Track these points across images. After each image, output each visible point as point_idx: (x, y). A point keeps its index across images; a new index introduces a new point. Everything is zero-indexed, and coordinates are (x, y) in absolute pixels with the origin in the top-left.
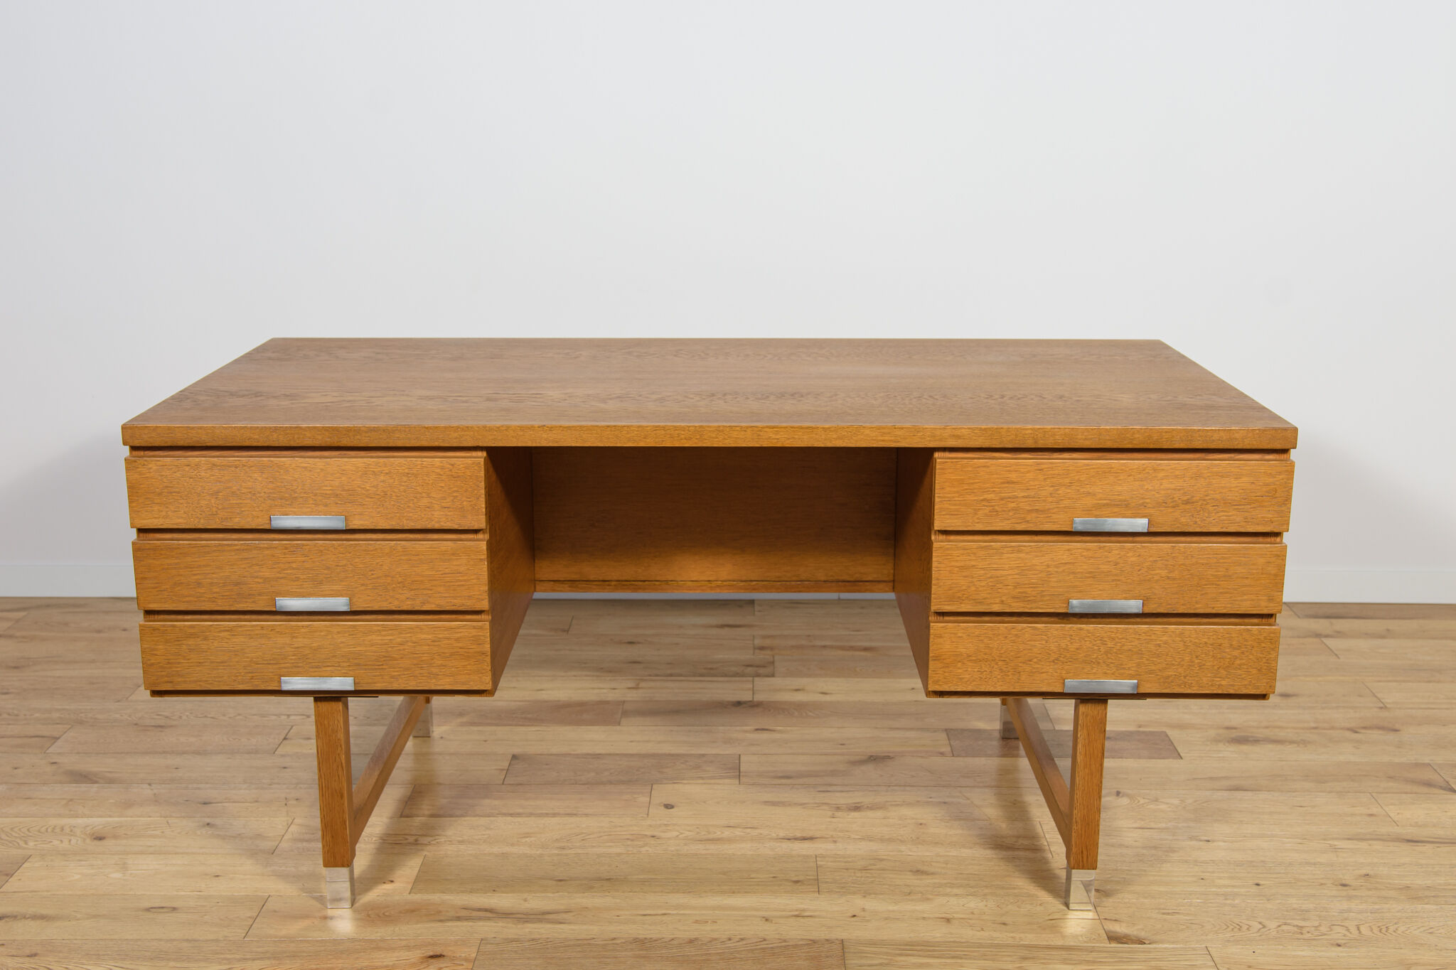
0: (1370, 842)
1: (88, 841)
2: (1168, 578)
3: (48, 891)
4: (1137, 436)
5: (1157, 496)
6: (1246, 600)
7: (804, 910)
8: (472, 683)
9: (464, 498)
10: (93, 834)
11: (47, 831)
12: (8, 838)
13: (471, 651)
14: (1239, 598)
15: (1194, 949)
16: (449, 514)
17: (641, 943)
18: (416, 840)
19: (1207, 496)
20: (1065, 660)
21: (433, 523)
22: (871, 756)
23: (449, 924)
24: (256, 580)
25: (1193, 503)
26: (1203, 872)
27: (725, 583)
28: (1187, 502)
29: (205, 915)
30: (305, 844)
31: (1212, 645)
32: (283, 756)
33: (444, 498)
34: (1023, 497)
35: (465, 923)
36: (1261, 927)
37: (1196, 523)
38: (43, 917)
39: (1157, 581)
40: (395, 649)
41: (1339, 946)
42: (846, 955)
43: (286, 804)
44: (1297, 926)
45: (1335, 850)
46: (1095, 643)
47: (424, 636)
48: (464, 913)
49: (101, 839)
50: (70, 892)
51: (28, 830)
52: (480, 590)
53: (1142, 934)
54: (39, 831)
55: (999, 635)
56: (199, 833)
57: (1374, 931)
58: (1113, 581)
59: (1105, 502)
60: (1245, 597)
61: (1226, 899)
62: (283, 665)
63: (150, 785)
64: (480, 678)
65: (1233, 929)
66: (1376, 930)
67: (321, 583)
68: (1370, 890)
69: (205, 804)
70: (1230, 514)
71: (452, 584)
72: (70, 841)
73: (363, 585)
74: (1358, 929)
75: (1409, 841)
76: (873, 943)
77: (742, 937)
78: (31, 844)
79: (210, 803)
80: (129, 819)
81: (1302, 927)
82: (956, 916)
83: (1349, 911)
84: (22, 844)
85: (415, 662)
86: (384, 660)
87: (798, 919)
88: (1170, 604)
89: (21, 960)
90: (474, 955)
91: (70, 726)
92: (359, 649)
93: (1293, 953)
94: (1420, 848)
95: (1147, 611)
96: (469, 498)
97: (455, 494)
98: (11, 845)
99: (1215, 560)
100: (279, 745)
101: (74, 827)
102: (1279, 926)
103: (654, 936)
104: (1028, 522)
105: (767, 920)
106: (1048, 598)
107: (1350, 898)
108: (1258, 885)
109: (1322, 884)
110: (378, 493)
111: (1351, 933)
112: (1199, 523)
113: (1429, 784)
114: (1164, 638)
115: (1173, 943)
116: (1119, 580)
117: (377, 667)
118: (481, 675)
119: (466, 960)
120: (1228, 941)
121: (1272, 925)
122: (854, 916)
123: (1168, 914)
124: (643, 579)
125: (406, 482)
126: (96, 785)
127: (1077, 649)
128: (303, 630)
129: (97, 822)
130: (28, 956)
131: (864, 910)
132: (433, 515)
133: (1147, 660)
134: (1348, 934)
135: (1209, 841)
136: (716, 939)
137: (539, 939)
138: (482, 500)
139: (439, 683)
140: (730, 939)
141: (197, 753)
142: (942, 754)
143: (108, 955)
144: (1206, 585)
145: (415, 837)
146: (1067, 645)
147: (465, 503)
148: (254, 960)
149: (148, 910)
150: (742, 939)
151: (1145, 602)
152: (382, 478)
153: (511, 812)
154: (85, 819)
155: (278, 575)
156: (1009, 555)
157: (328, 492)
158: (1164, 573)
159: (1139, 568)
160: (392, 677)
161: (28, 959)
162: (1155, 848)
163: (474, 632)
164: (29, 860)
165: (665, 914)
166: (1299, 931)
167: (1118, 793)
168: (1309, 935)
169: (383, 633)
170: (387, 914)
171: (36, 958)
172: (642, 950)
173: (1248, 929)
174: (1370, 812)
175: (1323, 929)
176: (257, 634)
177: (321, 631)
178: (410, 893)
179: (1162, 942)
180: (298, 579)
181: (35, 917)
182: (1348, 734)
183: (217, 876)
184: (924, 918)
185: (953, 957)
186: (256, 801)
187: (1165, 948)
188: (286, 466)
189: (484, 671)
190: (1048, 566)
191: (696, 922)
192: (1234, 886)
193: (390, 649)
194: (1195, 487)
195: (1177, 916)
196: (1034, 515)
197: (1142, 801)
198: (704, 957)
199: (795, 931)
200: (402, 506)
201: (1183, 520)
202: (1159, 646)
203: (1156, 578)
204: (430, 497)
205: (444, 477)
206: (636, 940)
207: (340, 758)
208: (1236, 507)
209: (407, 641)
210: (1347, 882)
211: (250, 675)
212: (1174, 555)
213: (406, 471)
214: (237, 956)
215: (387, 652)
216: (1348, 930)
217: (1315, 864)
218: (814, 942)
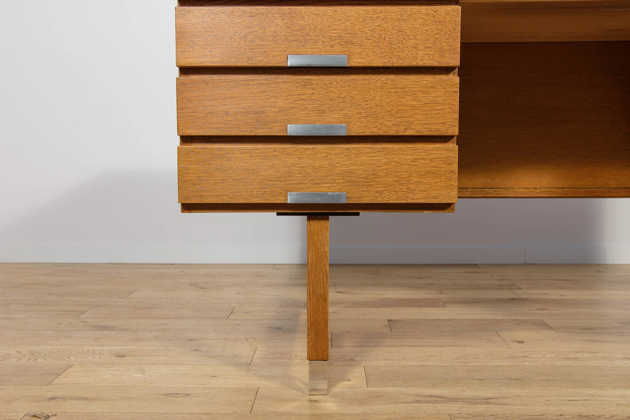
1: (113, 358)
3: (88, 384)
8: (441, 197)
9: (443, 40)
10: (116, 354)
11: (83, 352)
12: (55, 356)
13: (442, 169)
16: (431, 53)
21: (417, 61)
24: (273, 109)
27: (546, 190)
29: (213, 398)
30: (271, 360)
33: (427, 40)
40: (381, 168)
43: (247, 341)
47: (404, 157)
49: (122, 356)
50: (105, 385)
51: (70, 352)
52: (452, 118)
54: (78, 352)
56: (191, 354)
62: (290, 182)
64: (449, 193)
67: (324, 112)
69: (190, 340)
71: (430, 112)
72: (100, 357)
73: (358, 113)
78: (73, 359)
80: (139, 347)
84: (65, 358)
85: (397, 179)
86: (372, 178)
92: (351, 168)
96: (448, 40)
97: (436, 36)
98: (58, 359)
100: (229, 315)
101: (102, 351)
110: (375, 35)
117: (365, 184)
118: (449, 190)
124: (489, 186)
125: (397, 26)
126: (113, 332)
128: (308, 152)
129: (118, 348)
132: (418, 54)
138: (458, 41)
139: (415, 197)
147: (444, 44)
152: (378, 23)
154: (110, 347)
155: (291, 105)
157: (335, 35)
160: (378, 192)
163: (445, 154)
164: (73, 366)
169: (372, 155)
170: (357, 399)
176: (271, 156)
177: (323, 153)
178: (368, 387)
180: (305, 109)
181: (79, 399)
183: (214, 377)
188: (303, 13)
189: (452, 187)
193: (377, 168)
200: (393, 46)
204: (416, 39)
205: (428, 22)
207: (325, 268)
209: (391, 162)
211: (263, 190)
213: (398, 17)
215: (374, 170)
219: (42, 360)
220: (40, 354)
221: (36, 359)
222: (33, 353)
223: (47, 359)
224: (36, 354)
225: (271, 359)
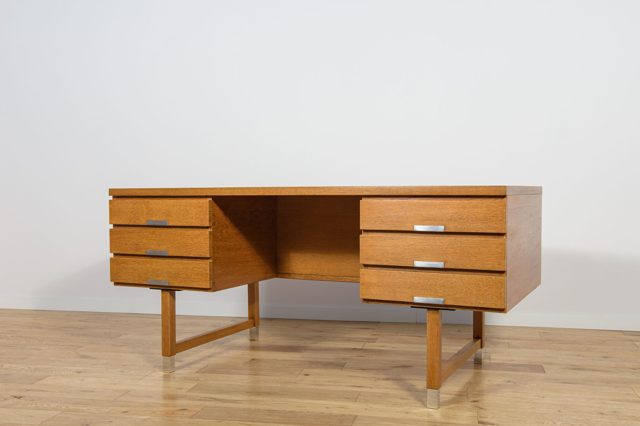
1: (74, 373)
2: (454, 252)
4: (437, 190)
5: (447, 216)
6: (488, 264)
8: (203, 285)
10: (77, 371)
11: (61, 369)
12: (46, 370)
14: (487, 263)
18: (199, 379)
19: (468, 216)
20: (413, 288)
25: (463, 219)
28: (460, 219)
31: (475, 284)
34: (393, 216)
37: (464, 228)
39: (450, 254)
40: (181, 271)
46: (425, 281)
47: (189, 266)
49: (79, 373)
51: (55, 369)
54: (58, 369)
55: (386, 275)
56: (117, 373)
58: (431, 253)
59: (426, 218)
60: (488, 263)
62: (148, 275)
64: (206, 283)
67: (160, 245)
70: (479, 224)
72: (68, 372)
76: (369, 417)
78: (53, 372)
80: (93, 368)
84: (50, 372)
88: (456, 265)
95: (446, 267)
99: (474, 245)
104: (396, 226)
106: (405, 260)
108: (559, 411)
112: (466, 228)
114: (454, 280)
116: (433, 253)
117: (175, 277)
125: (185, 209)
127: (418, 283)
133: (448, 289)
135: (543, 397)
144: (471, 256)
146: (414, 281)
151: (445, 263)
156: (389, 241)
157: (163, 212)
158: (452, 250)
159: (442, 248)
160: (179, 281)
164: (49, 377)
169: (177, 265)
174: (628, 393)
180: (153, 243)
189: (207, 281)
190: (405, 246)
193: (179, 271)
194: (464, 212)
196: (398, 223)
201: (459, 227)
202: (452, 283)
203: (449, 252)
208: (482, 221)
209: (184, 268)
211: (139, 278)
212: (457, 242)
219: (38, 373)
221: (35, 372)
222: (36, 369)
223: (41, 372)
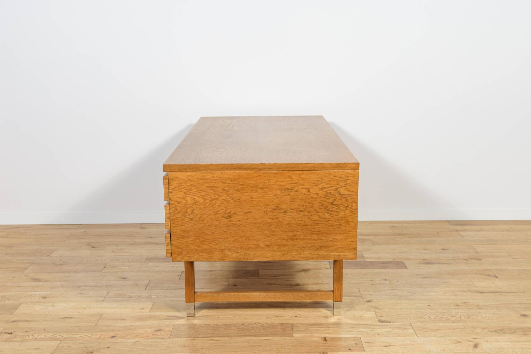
0: (467, 293)
1: (41, 299)
3: (29, 313)
7: (280, 315)
10: (42, 297)
11: (26, 296)
12: (13, 298)
15: (406, 324)
17: (226, 325)
18: (151, 297)
22: (303, 270)
23: (163, 321)
26: (411, 302)
29: (82, 319)
32: (104, 272)
35: (168, 321)
36: (429, 317)
38: (28, 321)
41: (454, 322)
42: (293, 327)
43: (106, 287)
44: (441, 317)
45: (456, 295)
48: (167, 318)
49: (45, 298)
50: (37, 314)
51: (20, 296)
53: (390, 320)
54: (24, 296)
56: (78, 296)
57: (465, 318)
61: (419, 310)
63: (60, 282)
65: (420, 318)
66: (466, 318)
68: (466, 306)
69: (79, 287)
72: (35, 299)
74: (460, 317)
75: (480, 292)
76: (302, 324)
77: (259, 323)
78: (22, 300)
79: (81, 287)
80: (54, 292)
81: (442, 317)
82: (330, 316)
83: (458, 312)
84: (18, 300)
87: (278, 317)
89: (23, 333)
90: (171, 330)
91: (30, 265)
93: (439, 325)
94: (484, 294)
98: (15, 300)
100: (103, 269)
101: (36, 295)
102: (435, 317)
103: (230, 323)
105: (267, 318)
107: (459, 309)
108: (429, 305)
109: (450, 305)
111: (458, 319)
113: (489, 275)
115: (400, 322)
119: (169, 331)
120: (418, 322)
121: (432, 317)
122: (296, 316)
123: (399, 314)
126: (41, 282)
129: (43, 293)
130: (25, 332)
131: (299, 315)
134: (457, 319)
135: (414, 293)
136: (251, 324)
137: (193, 325)
140: (255, 324)
141: (75, 272)
142: (327, 269)
143: (51, 331)
145: (150, 296)
148: (99, 332)
149: (63, 318)
150: (259, 324)
153: (182, 288)
154: (39, 292)
161: (25, 333)
162: (396, 295)
164: (22, 304)
165: (234, 317)
166: (441, 318)
167: (385, 280)
168: (444, 319)
170: (142, 318)
171: (28, 332)
172: (226, 327)
173: (425, 318)
174: (468, 284)
175: (449, 318)
178: (149, 312)
179: (396, 322)
181: (25, 321)
182: (464, 261)
183: (85, 308)
184: (319, 317)
185: (328, 328)
186: (96, 286)
187: (397, 324)
191: (244, 319)
192: (421, 306)
195: (402, 315)
197: (393, 282)
198: (247, 329)
199: (276, 321)
206: (224, 324)
210: (458, 304)
214: (94, 331)
216: (457, 318)
217: (448, 299)
218: (283, 324)
219: (8, 301)
220: (6, 297)
221: (5, 301)
222: (3, 297)
223: (10, 300)
224: (4, 297)
225: (114, 297)
